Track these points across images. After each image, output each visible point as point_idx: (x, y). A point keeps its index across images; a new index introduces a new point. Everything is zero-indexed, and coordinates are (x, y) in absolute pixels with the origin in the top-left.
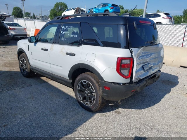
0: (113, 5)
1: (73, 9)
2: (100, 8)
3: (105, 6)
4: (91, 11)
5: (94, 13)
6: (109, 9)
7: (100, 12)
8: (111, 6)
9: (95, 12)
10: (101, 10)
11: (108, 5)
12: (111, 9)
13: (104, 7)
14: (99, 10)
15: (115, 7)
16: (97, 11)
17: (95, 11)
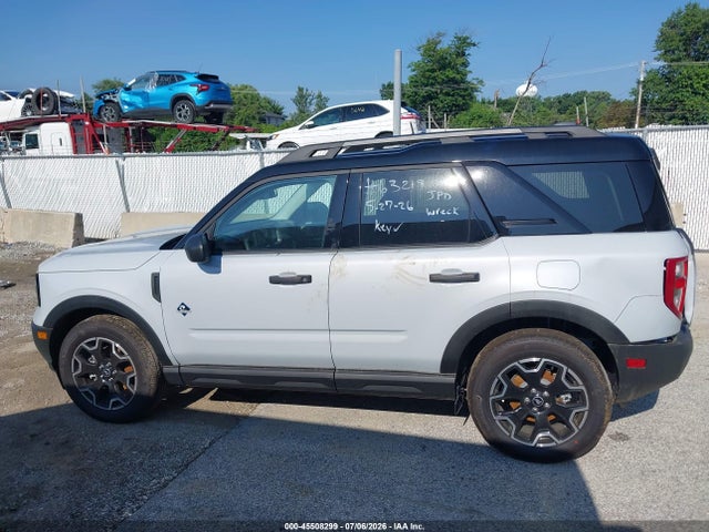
0: (202, 77)
1: (15, 95)
2: (151, 89)
3: (173, 81)
4: (110, 101)
5: (126, 107)
6: (192, 91)
7: (151, 103)
8: (196, 80)
9: (129, 104)
10: (157, 97)
11: (184, 79)
12: (199, 92)
13: (167, 83)
14: (144, 95)
15: (212, 86)
16: (138, 100)
17: (127, 100)
